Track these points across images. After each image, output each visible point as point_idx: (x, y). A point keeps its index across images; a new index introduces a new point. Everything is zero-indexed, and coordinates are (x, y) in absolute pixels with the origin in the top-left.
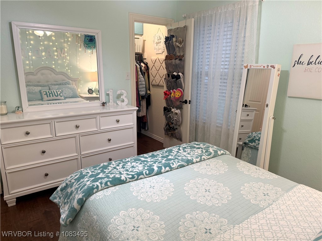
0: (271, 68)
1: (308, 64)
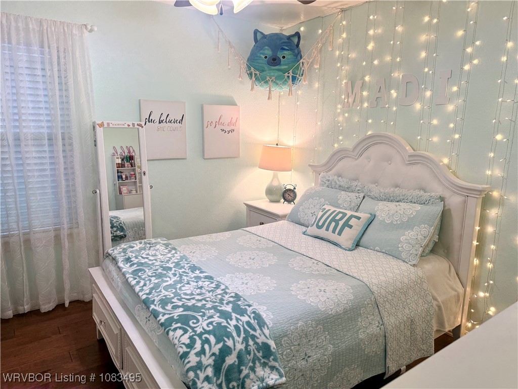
0: (138, 127)
1: (159, 123)
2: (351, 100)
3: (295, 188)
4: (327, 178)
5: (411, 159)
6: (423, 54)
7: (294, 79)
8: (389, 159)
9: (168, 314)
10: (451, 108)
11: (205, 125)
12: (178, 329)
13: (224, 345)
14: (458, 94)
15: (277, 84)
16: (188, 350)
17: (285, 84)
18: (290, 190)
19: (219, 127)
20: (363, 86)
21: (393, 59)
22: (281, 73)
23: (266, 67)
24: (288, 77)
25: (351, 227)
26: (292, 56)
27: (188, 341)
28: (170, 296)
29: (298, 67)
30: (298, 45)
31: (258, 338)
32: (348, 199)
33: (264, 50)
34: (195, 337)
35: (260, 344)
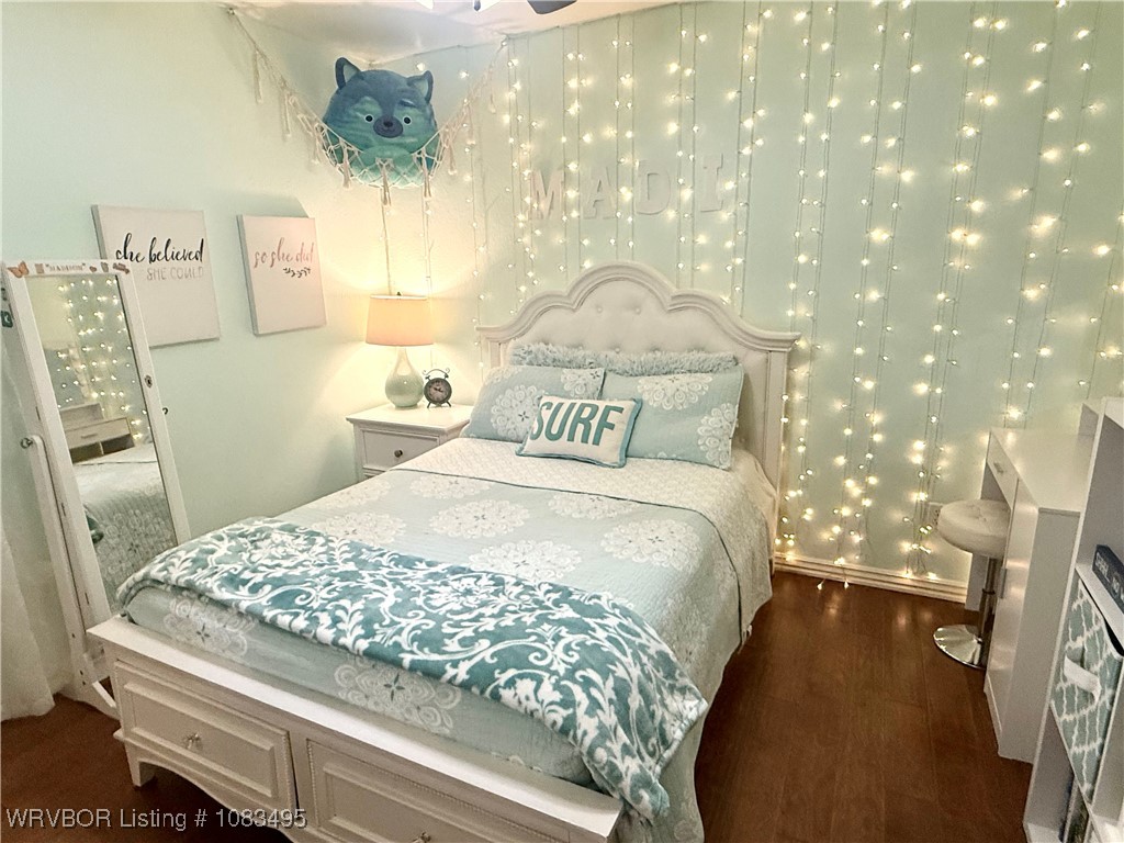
0: (117, 271)
1: (151, 260)
2: (544, 206)
3: (447, 376)
4: (526, 348)
5: (675, 302)
6: (672, 128)
7: (430, 163)
8: (635, 307)
9: (464, 660)
10: (725, 216)
11: (252, 262)
12: (518, 681)
13: (617, 679)
14: (736, 193)
15: (398, 173)
16: (571, 711)
17: (414, 175)
18: (437, 380)
19: (281, 265)
20: (567, 179)
21: (620, 134)
22: (405, 152)
23: (373, 137)
24: (420, 160)
25: (612, 427)
26: (423, 119)
27: (557, 696)
28: (427, 625)
29: (435, 143)
30: (428, 99)
31: (649, 647)
32: (580, 381)
33: (362, 104)
34: (563, 683)
35: (656, 657)
